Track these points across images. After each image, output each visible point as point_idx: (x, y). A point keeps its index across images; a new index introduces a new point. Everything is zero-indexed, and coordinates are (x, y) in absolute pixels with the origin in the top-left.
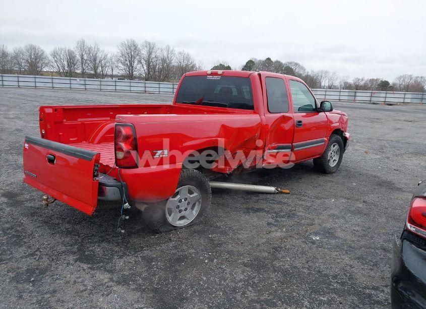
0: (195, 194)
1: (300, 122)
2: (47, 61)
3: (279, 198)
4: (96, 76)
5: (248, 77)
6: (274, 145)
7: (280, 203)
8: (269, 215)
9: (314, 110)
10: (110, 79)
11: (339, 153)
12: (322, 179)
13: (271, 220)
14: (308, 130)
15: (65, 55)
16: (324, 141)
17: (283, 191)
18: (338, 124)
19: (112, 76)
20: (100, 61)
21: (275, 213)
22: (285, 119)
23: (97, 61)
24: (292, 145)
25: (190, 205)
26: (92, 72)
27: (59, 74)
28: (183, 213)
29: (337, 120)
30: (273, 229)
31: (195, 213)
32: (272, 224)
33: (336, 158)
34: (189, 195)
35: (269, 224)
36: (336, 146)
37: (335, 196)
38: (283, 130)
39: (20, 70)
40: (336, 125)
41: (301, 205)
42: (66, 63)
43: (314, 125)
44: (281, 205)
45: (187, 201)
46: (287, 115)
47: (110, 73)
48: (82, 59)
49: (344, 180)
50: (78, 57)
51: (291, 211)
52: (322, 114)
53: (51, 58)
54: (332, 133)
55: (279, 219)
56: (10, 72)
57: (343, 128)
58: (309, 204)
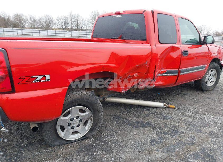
0: (87, 113)
1: (187, 52)
2: (54, 23)
3: (166, 112)
4: (78, 30)
5: (143, 13)
6: (163, 70)
7: (166, 118)
8: (155, 131)
9: (198, 42)
10: (85, 31)
11: (216, 76)
12: (202, 95)
13: (155, 137)
14: (192, 58)
15: (63, 19)
16: (205, 67)
17: (170, 106)
18: (216, 54)
19: (86, 30)
20: (80, 22)
21: (160, 128)
22: (174, 49)
23: (79, 22)
24: (179, 70)
25: (83, 122)
26: (76, 28)
27: (60, 29)
28: (76, 129)
29: (216, 51)
30: (156, 147)
31: (87, 128)
32: (156, 142)
33: (214, 80)
34: (80, 114)
35: (153, 141)
36: (213, 71)
37: (213, 113)
38: (171, 58)
39: (42, 27)
40: (215, 55)
41: (184, 120)
42: (63, 23)
43: (197, 55)
44: (167, 119)
45: (79, 119)
46: (176, 45)
47: (85, 28)
48: (71, 21)
49: (219, 98)
50: (69, 20)
51: (174, 126)
52: (204, 46)
53: (56, 21)
54: (212, 61)
55: (162, 135)
56: (37, 28)
57: (220, 57)
58: (190, 120)
